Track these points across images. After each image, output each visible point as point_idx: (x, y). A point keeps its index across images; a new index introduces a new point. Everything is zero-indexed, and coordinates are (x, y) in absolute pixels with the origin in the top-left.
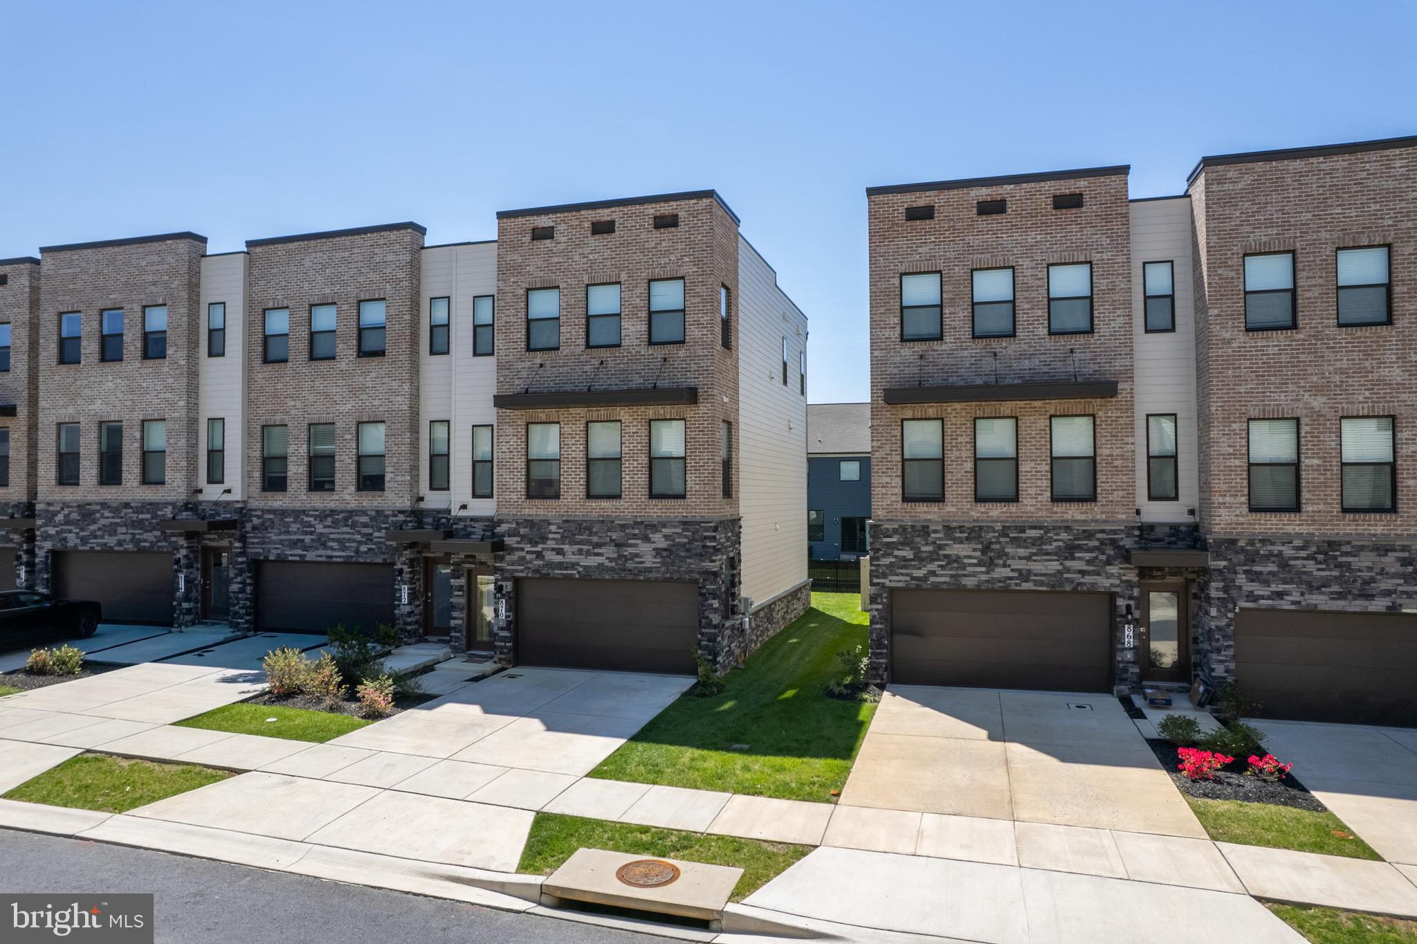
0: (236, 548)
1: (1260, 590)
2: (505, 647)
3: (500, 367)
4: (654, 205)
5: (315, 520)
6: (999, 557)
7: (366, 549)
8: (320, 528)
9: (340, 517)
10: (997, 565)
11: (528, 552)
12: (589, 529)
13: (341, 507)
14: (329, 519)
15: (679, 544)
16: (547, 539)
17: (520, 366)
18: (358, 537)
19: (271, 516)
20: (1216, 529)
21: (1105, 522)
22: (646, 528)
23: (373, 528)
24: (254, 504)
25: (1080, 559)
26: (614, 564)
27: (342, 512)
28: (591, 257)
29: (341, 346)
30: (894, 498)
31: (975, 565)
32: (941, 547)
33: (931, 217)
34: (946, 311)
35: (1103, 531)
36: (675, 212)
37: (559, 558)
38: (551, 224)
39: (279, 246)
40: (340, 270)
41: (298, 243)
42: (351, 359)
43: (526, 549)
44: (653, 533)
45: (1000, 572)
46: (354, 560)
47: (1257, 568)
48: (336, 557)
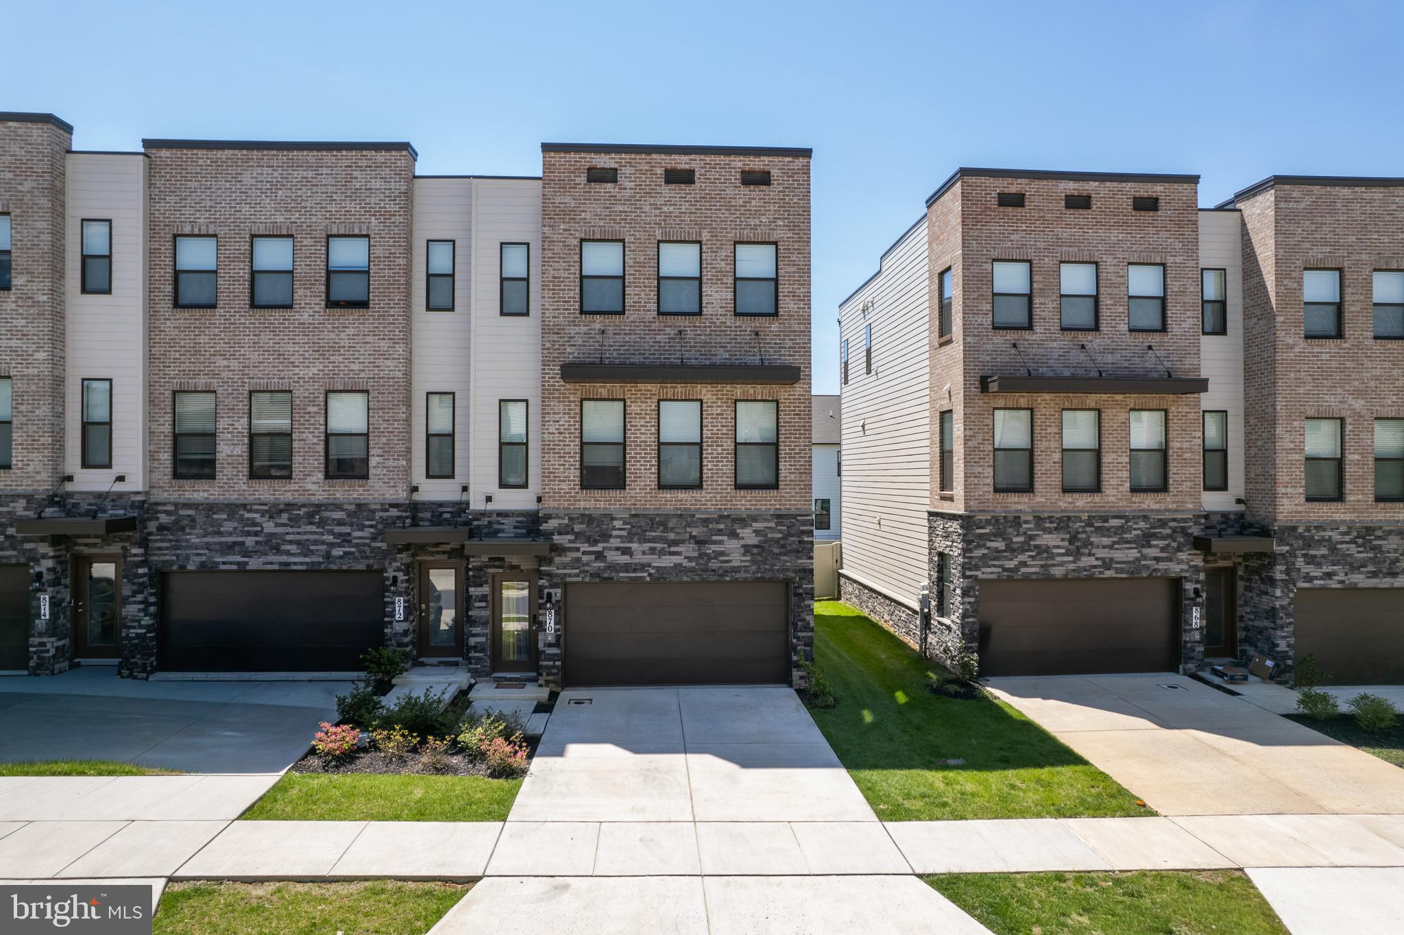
0: (135, 555)
1: (1315, 572)
2: (554, 667)
3: (546, 330)
4: (742, 158)
5: (262, 516)
6: (1085, 546)
7: (341, 553)
8: (269, 527)
9: (301, 512)
10: (1083, 554)
11: (584, 553)
12: (664, 524)
13: (302, 499)
14: (285, 516)
15: (771, 540)
16: (610, 536)
17: (573, 330)
18: (330, 538)
19: (191, 512)
20: (1280, 517)
21: (1176, 511)
22: (733, 523)
23: (351, 525)
24: (159, 496)
25: (1156, 546)
26: (693, 564)
27: (304, 505)
28: (665, 209)
29: (300, 292)
30: (986, 488)
31: (1063, 555)
32: (1031, 538)
33: (1022, 205)
34: (1037, 301)
35: (1174, 520)
36: (767, 168)
37: (625, 559)
38: (616, 166)
39: (200, 153)
40: (299, 193)
41: (231, 152)
42: (317, 309)
43: (582, 549)
44: (742, 528)
45: (1086, 561)
46: (323, 567)
47: (1312, 552)
48: (295, 564)
